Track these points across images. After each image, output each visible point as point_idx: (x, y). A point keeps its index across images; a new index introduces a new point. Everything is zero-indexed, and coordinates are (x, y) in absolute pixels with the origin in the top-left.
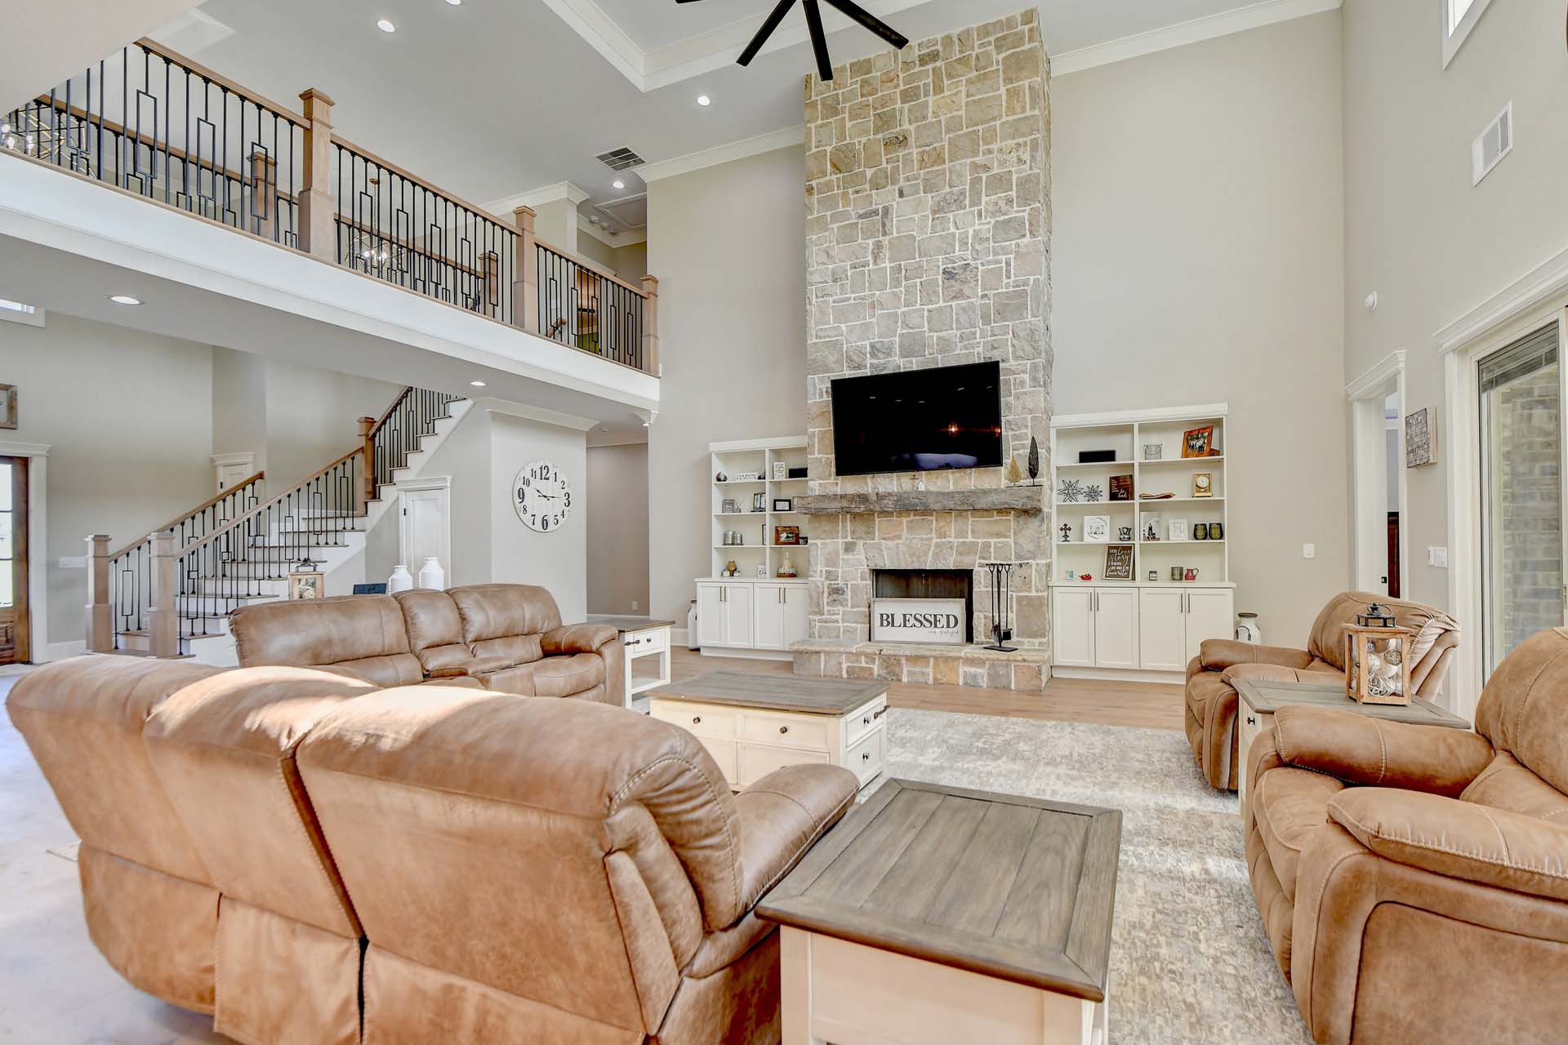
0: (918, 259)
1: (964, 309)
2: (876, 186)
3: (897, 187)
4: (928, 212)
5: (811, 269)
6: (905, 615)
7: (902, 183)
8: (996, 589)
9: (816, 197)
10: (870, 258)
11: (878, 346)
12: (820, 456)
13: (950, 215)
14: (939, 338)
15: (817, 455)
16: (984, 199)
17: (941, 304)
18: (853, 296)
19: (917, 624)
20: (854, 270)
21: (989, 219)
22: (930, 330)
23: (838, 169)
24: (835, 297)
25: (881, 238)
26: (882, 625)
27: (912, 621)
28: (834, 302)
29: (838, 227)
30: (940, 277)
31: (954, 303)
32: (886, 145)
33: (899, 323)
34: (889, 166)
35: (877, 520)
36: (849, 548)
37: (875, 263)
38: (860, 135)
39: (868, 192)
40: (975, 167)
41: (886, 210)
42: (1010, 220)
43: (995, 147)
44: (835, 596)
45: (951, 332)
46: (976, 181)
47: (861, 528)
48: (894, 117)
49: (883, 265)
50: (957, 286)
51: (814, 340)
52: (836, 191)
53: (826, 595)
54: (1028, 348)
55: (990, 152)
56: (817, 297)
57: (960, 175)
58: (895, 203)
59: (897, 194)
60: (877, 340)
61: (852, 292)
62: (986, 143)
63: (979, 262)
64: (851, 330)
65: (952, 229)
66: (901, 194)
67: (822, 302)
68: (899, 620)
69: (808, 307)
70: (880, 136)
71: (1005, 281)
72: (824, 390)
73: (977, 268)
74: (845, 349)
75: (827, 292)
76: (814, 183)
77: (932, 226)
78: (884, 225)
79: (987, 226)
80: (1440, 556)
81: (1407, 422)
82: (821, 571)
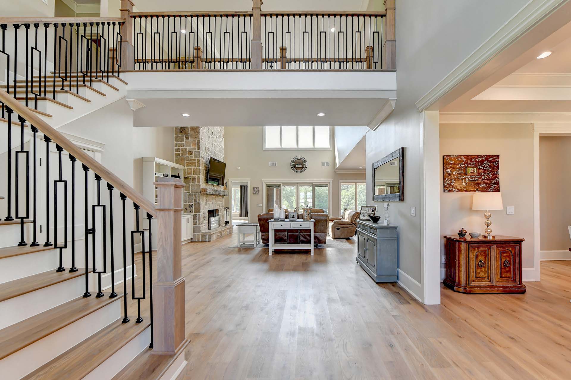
6: (213, 221)
8: (225, 214)
12: (202, 176)
35: (209, 196)
36: (206, 204)
44: (205, 218)
47: (207, 199)
51: (201, 141)
60: (209, 147)
68: (212, 223)
72: (202, 157)
74: (205, 147)
80: (260, 205)
81: (253, 188)
82: (202, 211)
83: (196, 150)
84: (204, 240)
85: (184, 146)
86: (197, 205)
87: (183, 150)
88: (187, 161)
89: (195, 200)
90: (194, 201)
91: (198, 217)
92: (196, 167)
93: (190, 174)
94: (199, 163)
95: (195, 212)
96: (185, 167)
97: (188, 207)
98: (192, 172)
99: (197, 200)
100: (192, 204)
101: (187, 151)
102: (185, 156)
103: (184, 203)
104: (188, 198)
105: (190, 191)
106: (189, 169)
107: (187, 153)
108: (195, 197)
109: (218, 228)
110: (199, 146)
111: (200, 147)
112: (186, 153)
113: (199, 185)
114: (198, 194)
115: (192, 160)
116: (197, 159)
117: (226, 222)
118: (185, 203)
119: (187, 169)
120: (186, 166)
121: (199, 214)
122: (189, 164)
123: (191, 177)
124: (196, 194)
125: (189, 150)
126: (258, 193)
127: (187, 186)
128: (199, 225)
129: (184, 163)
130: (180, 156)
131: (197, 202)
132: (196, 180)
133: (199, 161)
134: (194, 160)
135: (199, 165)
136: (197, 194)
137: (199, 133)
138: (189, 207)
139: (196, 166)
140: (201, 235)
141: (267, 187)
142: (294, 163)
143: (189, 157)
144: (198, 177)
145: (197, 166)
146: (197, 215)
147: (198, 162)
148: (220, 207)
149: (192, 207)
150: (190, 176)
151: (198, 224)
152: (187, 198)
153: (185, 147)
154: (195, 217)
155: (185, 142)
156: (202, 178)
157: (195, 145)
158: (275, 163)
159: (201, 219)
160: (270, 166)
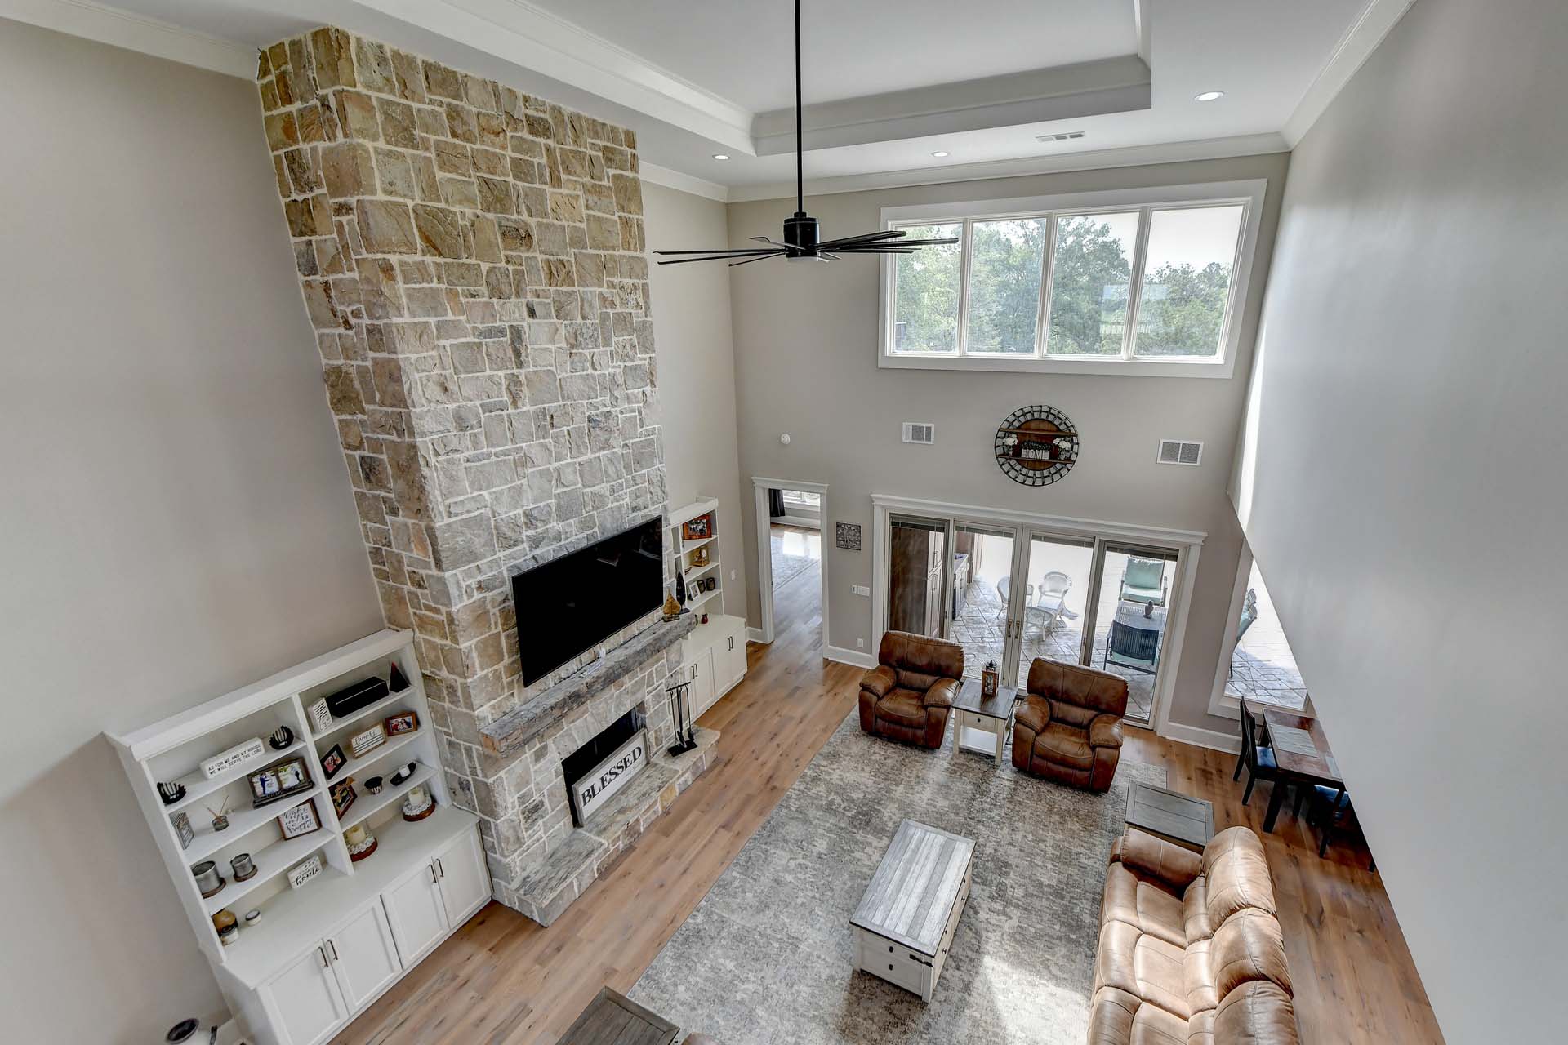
0: (561, 403)
1: (610, 460)
2: (496, 292)
3: (524, 301)
4: (564, 345)
5: (418, 410)
6: (602, 778)
7: (530, 298)
9: (401, 285)
10: (506, 398)
11: (535, 513)
12: (485, 672)
13: (586, 352)
14: (594, 494)
15: (480, 674)
16: (614, 339)
17: (590, 455)
18: (494, 450)
19: (613, 777)
20: (487, 414)
21: (619, 363)
22: (584, 486)
23: (435, 248)
24: (466, 454)
25: (516, 371)
26: (585, 803)
27: (609, 777)
28: (468, 461)
29: (451, 345)
30: (586, 425)
31: (601, 453)
32: (503, 234)
33: (553, 482)
34: (511, 268)
36: (540, 754)
37: (515, 403)
38: (460, 202)
39: (486, 299)
40: (603, 299)
41: (517, 334)
42: (635, 368)
43: (616, 280)
44: (536, 815)
45: (603, 485)
46: (604, 318)
48: (507, 194)
49: (525, 409)
50: (603, 437)
51: (447, 521)
52: (435, 285)
53: (523, 821)
54: (660, 493)
55: (614, 286)
56: (437, 454)
57: (591, 306)
58: (525, 324)
59: (525, 310)
60: (532, 506)
61: (493, 446)
62: (608, 274)
63: (618, 409)
64: (497, 498)
65: (590, 371)
66: (532, 313)
67: (448, 462)
68: (598, 787)
69: (425, 471)
70: (490, 216)
71: (640, 430)
72: (474, 586)
73: (617, 416)
74: (493, 523)
75: (452, 446)
76: (394, 259)
77: (572, 363)
78: (517, 354)
79: (618, 371)
80: (864, 591)
81: (838, 525)
82: (513, 803)
83: (430, 569)
85: (390, 541)
86: (483, 789)
87: (392, 561)
88: (417, 611)
90: (472, 773)
91: (492, 829)
92: (449, 643)
93: (435, 665)
94: (455, 630)
95: (481, 812)
96: (415, 630)
97: (456, 785)
98: (438, 658)
99: (480, 773)
100: (468, 781)
101: (406, 567)
102: (405, 587)
103: (443, 768)
104: (449, 753)
105: (451, 732)
106: (427, 646)
107: (407, 575)
108: (470, 759)
109: (631, 796)
110: (438, 549)
111: (443, 558)
112: (406, 578)
114: (476, 749)
115: (429, 608)
116: (443, 610)
117: (680, 734)
118: (446, 770)
119: (423, 646)
121: (495, 817)
122: (425, 627)
123: (442, 680)
124: (471, 749)
125: (411, 566)
127: (438, 712)
128: (503, 859)
130: (391, 583)
131: (481, 778)
132: (457, 696)
133: (451, 619)
134: (437, 614)
135: (455, 639)
136: (474, 751)
137: (422, 489)
138: (462, 787)
139: (448, 637)
141: (893, 524)
142: (1011, 440)
143: (417, 595)
144: (461, 684)
145: (452, 641)
146: (489, 822)
147: (449, 625)
148: (651, 685)
149: (469, 789)
150: (438, 672)
151: (501, 855)
153: (395, 551)
154: (486, 829)
155: (390, 528)
156: (490, 675)
157: (425, 548)
158: (929, 428)
159: (509, 833)
160: (904, 440)
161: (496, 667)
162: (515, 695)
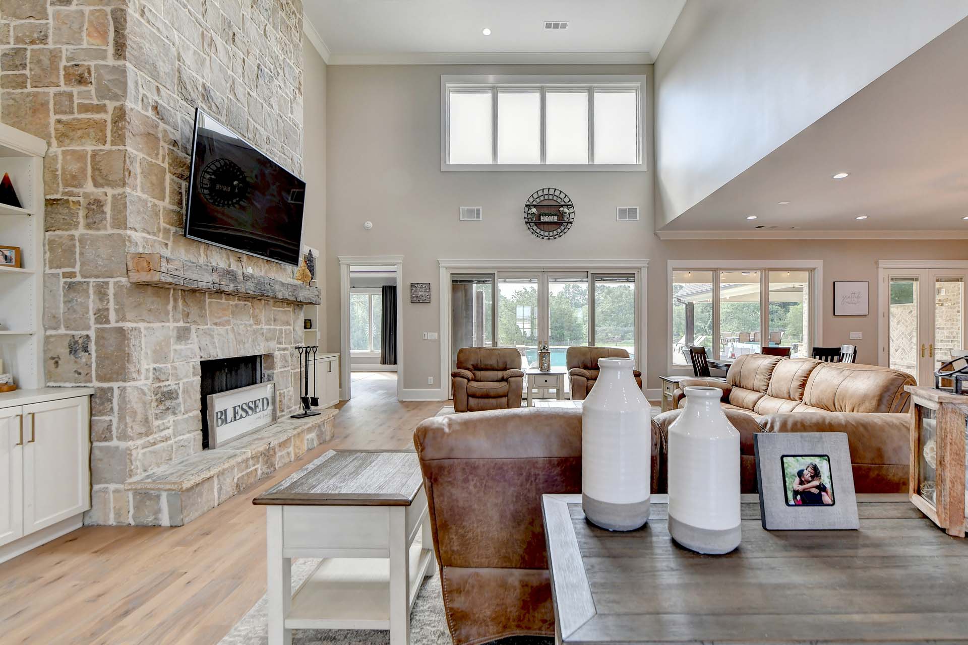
6: (234, 408)
8: (303, 369)
12: (145, 196)
15: (140, 193)
19: (244, 414)
26: (217, 425)
27: (240, 412)
35: (208, 301)
36: (183, 335)
44: (168, 403)
47: (194, 310)
51: (139, 17)
53: (154, 402)
60: (210, 85)
64: (184, 47)
68: (230, 414)
74: (177, 65)
80: (433, 336)
81: (412, 285)
82: (147, 370)
83: (104, 58)
84: (149, 520)
85: (46, 36)
86: (112, 340)
87: (39, 61)
88: (64, 117)
89: (102, 316)
90: (98, 321)
91: (115, 401)
92: (108, 147)
93: (74, 180)
94: (124, 128)
95: (100, 378)
96: (49, 144)
97: (63, 351)
98: (83, 170)
99: (112, 316)
100: (88, 336)
101: (64, 63)
102: (52, 91)
103: (46, 330)
104: (65, 302)
105: (77, 269)
106: (68, 157)
107: (62, 73)
108: (101, 300)
109: (263, 434)
110: (124, 36)
111: (129, 42)
112: (58, 77)
113: (123, 240)
114: (116, 283)
115: (84, 108)
116: (111, 105)
117: (305, 400)
118: (49, 332)
119: (60, 157)
120: (54, 142)
121: (121, 384)
122: (71, 134)
123: (81, 199)
124: (107, 283)
125: (73, 60)
126: (427, 300)
127: (61, 245)
128: (123, 445)
129: (47, 125)
130: (29, 89)
131: (113, 324)
132: (103, 212)
133: (120, 115)
134: (98, 112)
135: (120, 138)
136: (111, 286)
138: (73, 350)
139: (109, 139)
140: (131, 495)
141: (453, 281)
142: (534, 210)
143: (70, 96)
144: (114, 196)
145: (113, 143)
146: (111, 389)
147: (115, 122)
148: (280, 343)
149: (86, 350)
150: (75, 190)
151: (119, 439)
152: (62, 305)
153: (51, 46)
154: (103, 404)
155: (51, 21)
156: (149, 205)
157: (104, 35)
158: (478, 210)
159: (138, 407)
160: (461, 219)
161: (157, 202)
162: (169, 247)
